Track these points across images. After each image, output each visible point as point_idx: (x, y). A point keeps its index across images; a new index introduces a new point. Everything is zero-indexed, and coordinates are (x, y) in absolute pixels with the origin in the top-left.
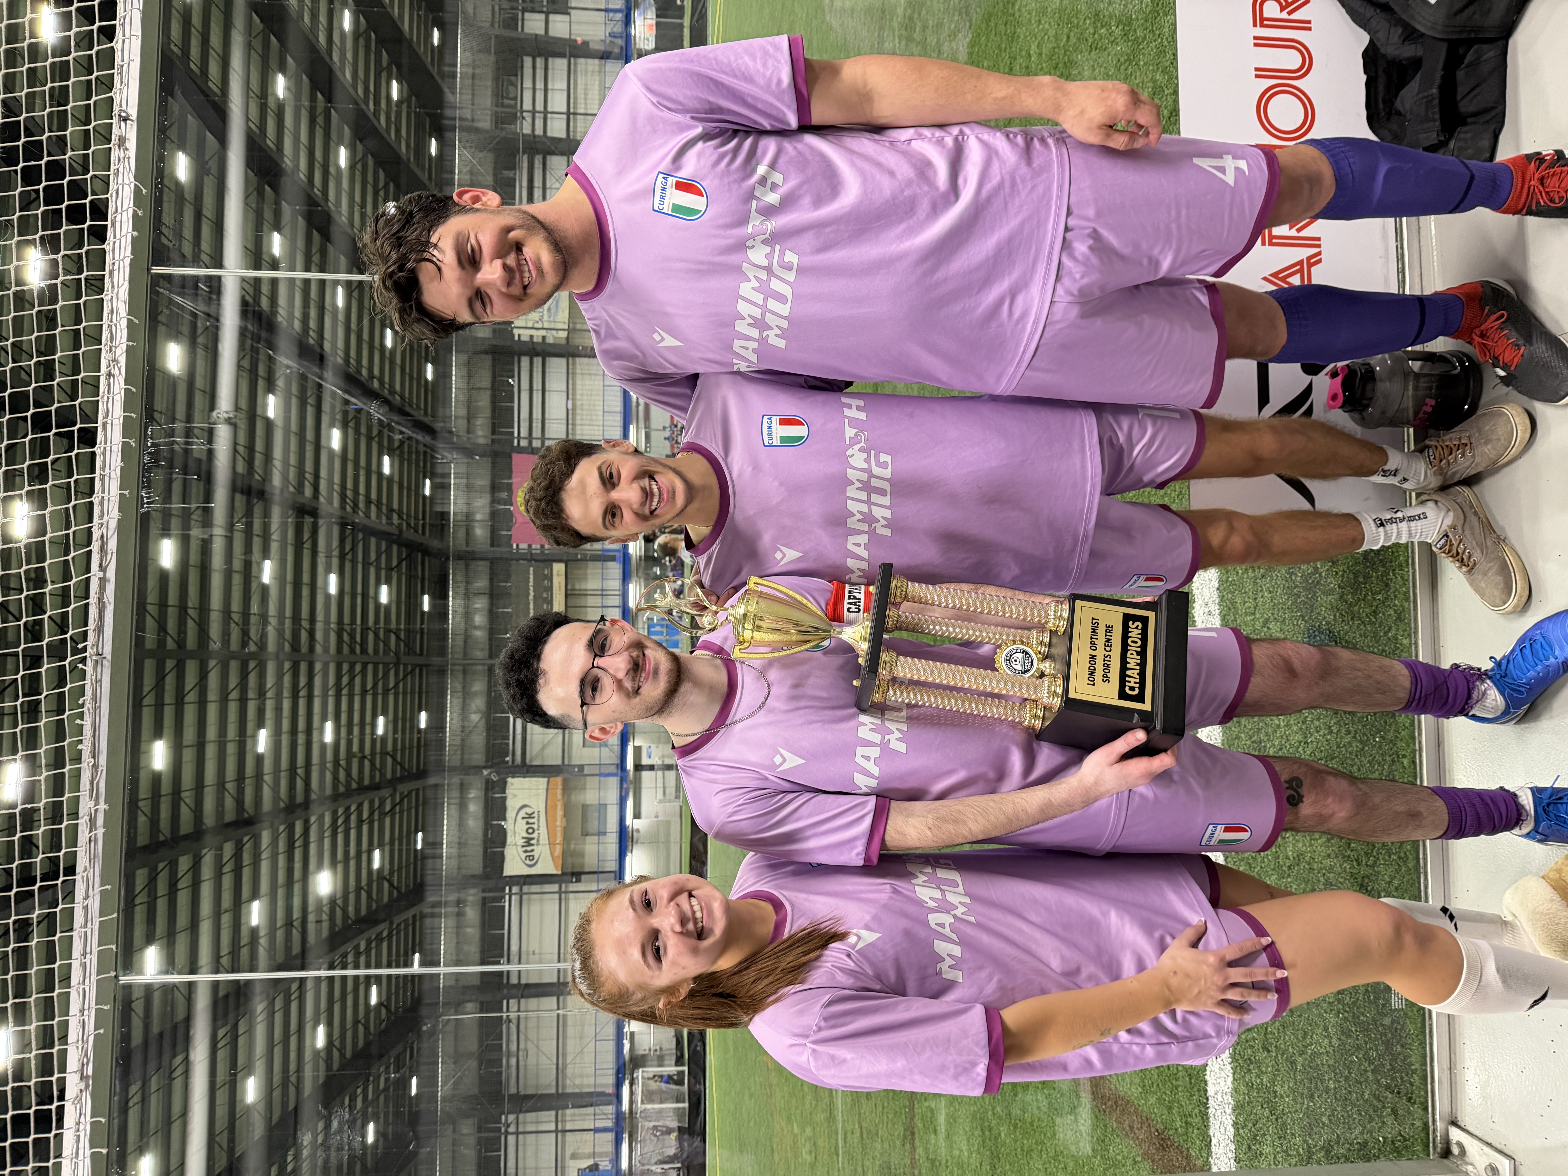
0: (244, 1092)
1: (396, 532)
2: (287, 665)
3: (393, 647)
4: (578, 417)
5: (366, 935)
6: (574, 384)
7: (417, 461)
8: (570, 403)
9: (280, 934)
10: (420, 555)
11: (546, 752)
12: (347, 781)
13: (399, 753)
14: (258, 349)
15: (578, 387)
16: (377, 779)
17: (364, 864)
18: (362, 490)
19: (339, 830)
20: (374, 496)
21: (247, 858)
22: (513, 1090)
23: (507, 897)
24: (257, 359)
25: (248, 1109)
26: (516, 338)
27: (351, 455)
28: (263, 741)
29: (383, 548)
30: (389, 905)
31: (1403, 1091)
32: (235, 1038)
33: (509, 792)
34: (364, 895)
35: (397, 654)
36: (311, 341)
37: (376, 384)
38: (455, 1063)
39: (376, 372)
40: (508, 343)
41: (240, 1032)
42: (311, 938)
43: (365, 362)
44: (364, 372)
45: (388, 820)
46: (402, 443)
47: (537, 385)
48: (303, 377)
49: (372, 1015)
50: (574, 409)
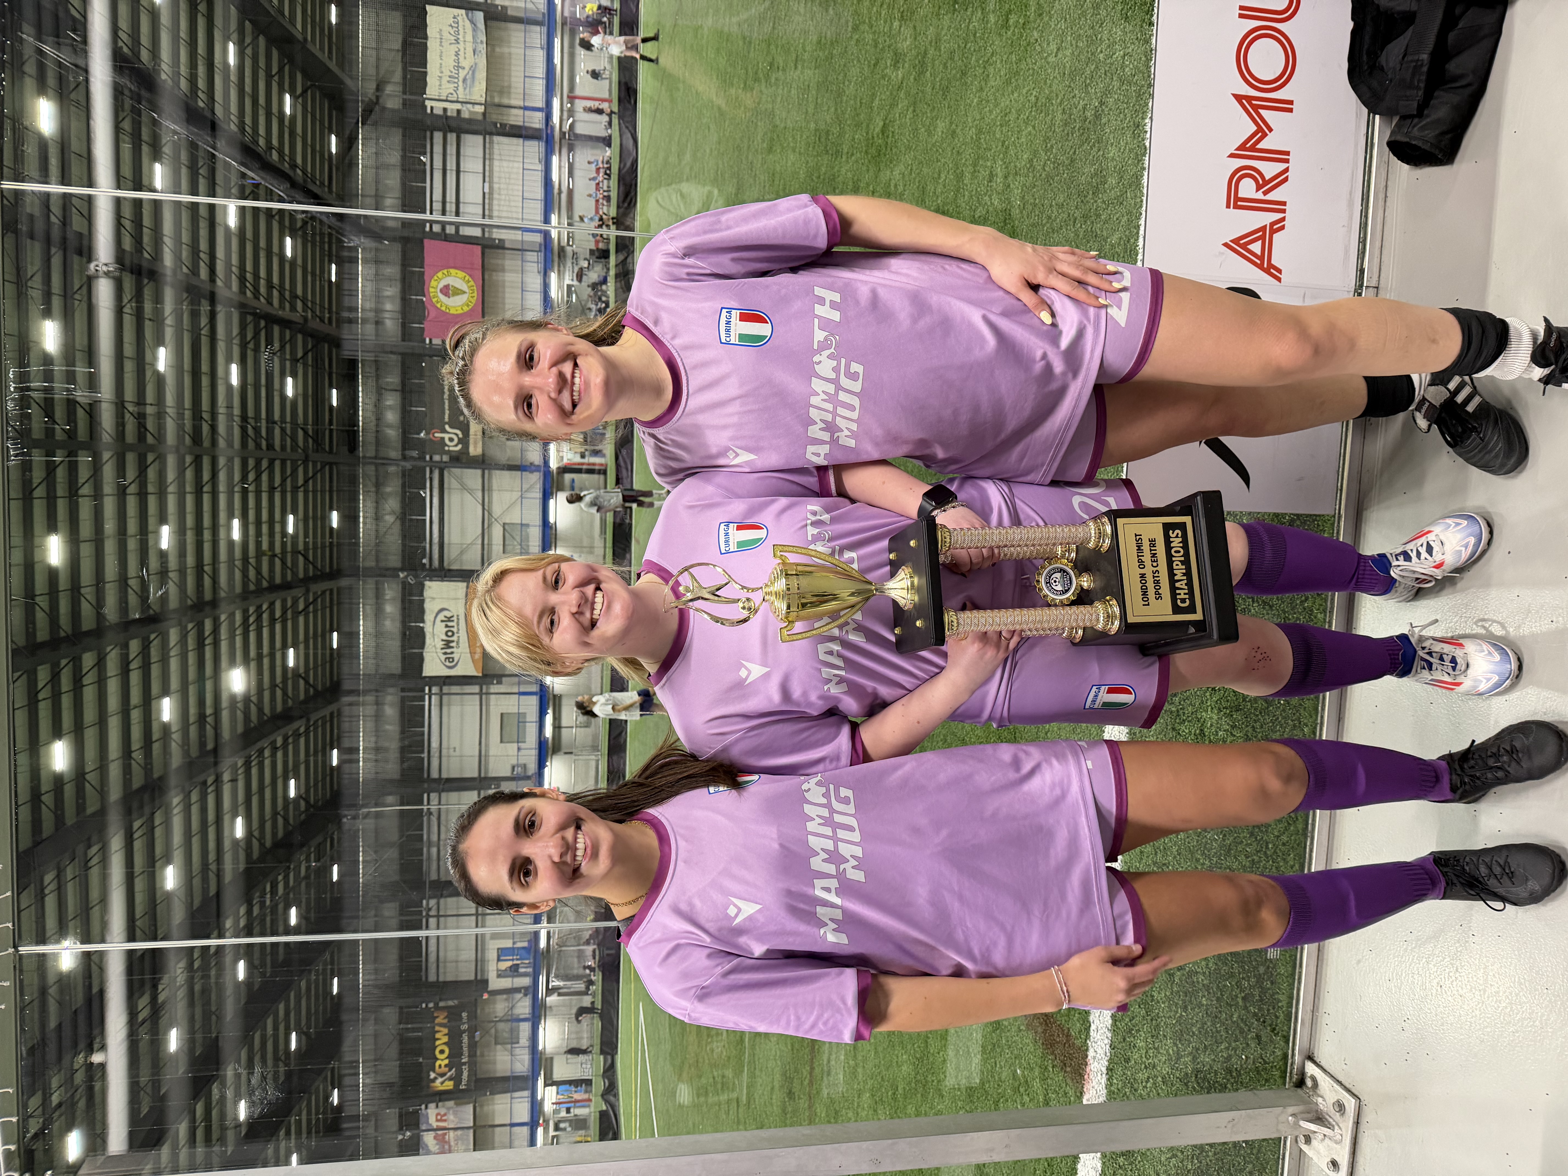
0: (163, 879)
1: (301, 321)
2: (188, 459)
3: (301, 444)
4: (495, 202)
5: (283, 731)
6: (491, 166)
7: (322, 242)
8: (487, 185)
9: (193, 730)
10: (326, 346)
11: (464, 557)
12: (257, 579)
13: (311, 552)
14: (140, 110)
15: (496, 169)
16: (289, 578)
17: (278, 662)
18: (263, 273)
19: (251, 628)
20: (276, 280)
21: (154, 654)
22: (434, 876)
23: (427, 697)
24: (140, 123)
25: (168, 896)
26: (429, 111)
27: (249, 235)
28: (165, 537)
29: (288, 337)
30: (306, 701)
31: (1269, 1022)
32: (152, 829)
33: (427, 593)
34: (279, 692)
35: (305, 450)
36: (201, 104)
37: (275, 156)
38: (376, 852)
39: (275, 142)
40: (419, 117)
41: (157, 822)
42: (226, 734)
43: (262, 131)
44: (262, 142)
45: (301, 619)
46: (305, 223)
47: (451, 165)
48: (193, 146)
49: (291, 807)
50: (491, 193)
